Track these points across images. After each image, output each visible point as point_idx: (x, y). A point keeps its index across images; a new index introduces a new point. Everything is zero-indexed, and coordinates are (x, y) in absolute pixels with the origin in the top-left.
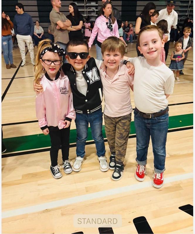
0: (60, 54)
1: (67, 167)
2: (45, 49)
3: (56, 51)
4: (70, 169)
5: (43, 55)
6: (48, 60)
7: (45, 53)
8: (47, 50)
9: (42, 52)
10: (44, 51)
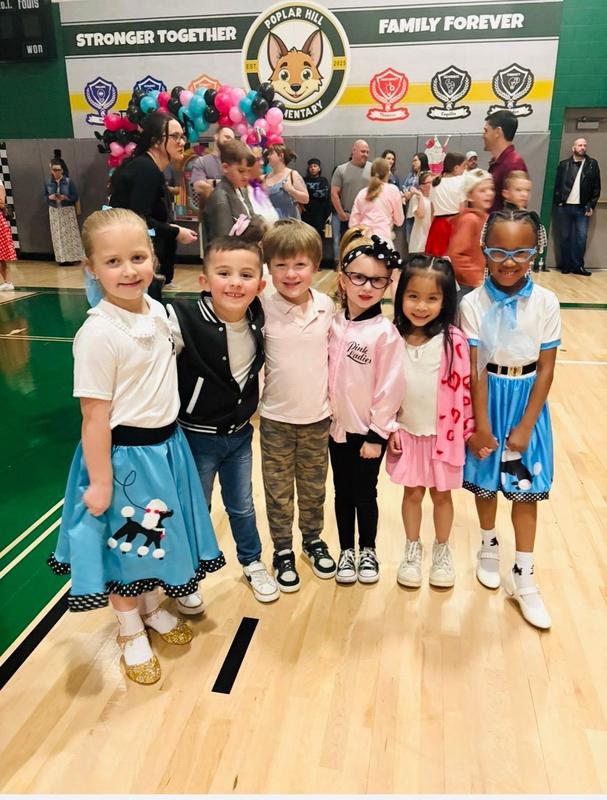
0: (389, 263)
1: (367, 564)
2: (356, 250)
3: (381, 256)
4: (373, 572)
5: (349, 262)
6: (359, 276)
7: (354, 257)
8: (360, 253)
9: (348, 255)
10: (354, 254)
